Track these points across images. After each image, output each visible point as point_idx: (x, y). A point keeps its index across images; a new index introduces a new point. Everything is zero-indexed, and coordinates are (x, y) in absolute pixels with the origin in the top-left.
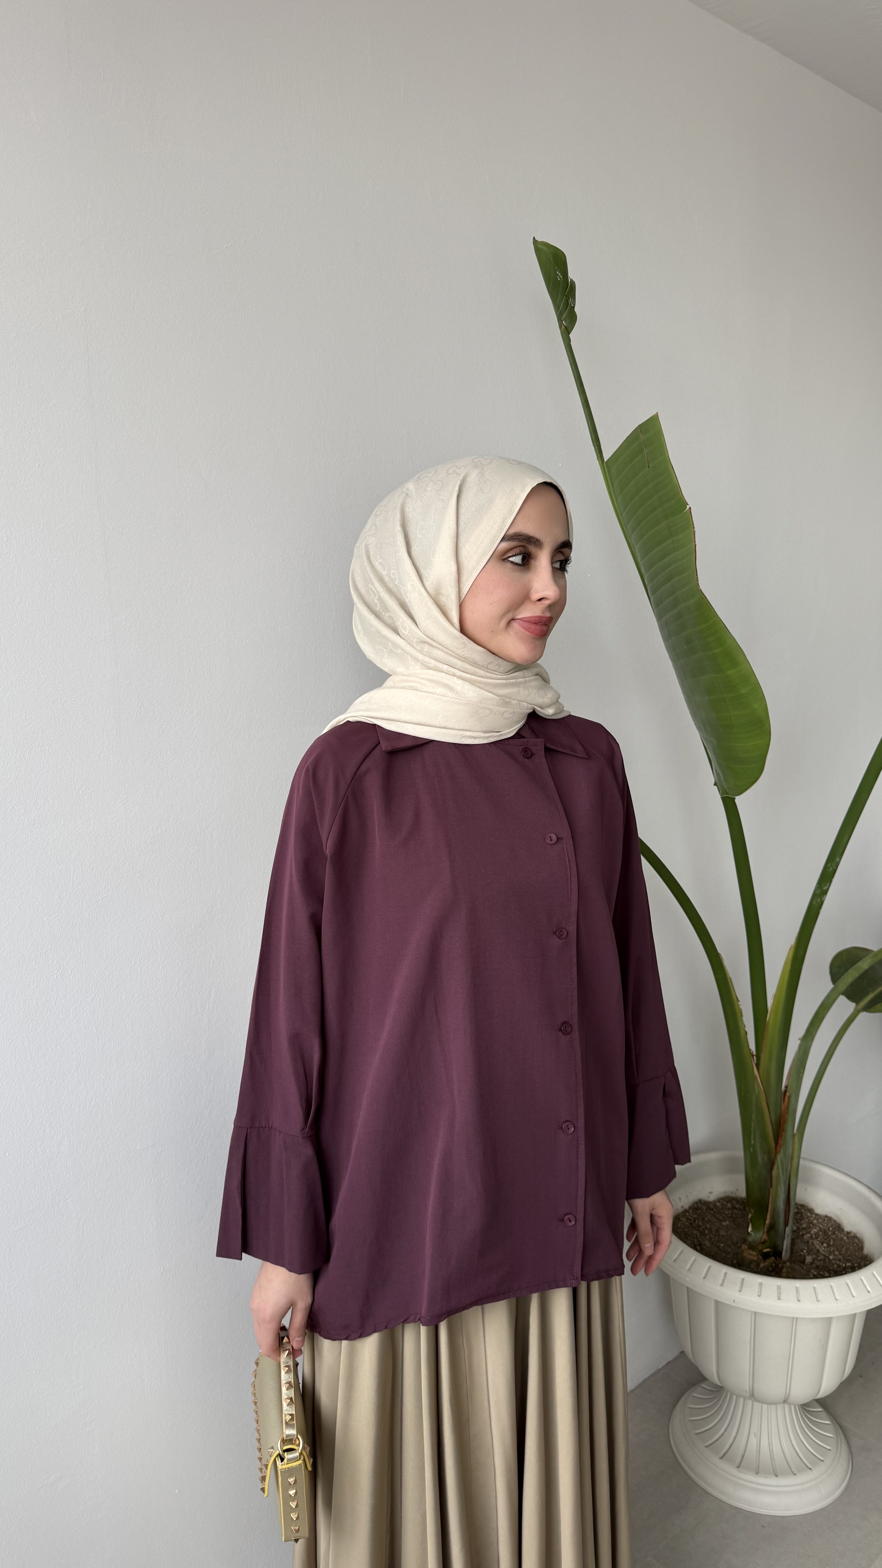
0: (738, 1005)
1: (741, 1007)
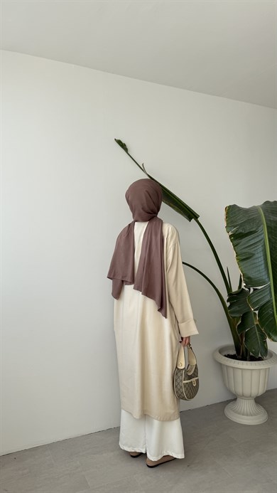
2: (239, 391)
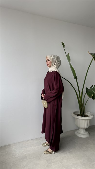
0: (78, 96)
2: (81, 126)
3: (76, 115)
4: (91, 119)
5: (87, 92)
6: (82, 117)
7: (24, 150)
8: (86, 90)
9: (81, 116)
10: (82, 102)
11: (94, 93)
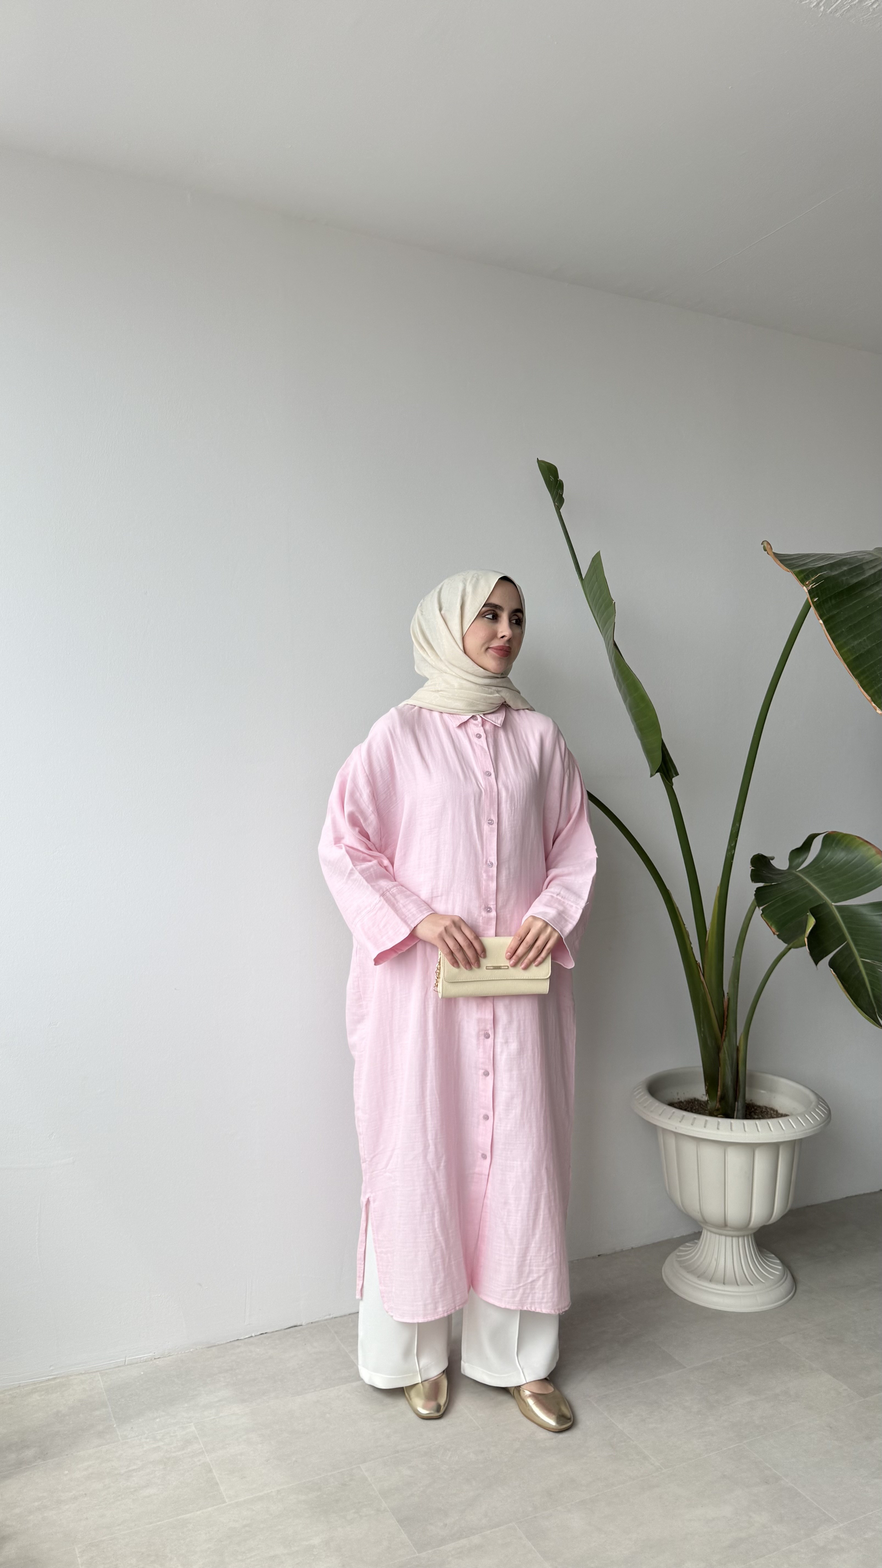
0: (685, 928)
1: (687, 929)
2: (714, 1209)
3: (672, 1104)
4: (801, 1140)
5: (760, 896)
6: (725, 1122)
7: (193, 1428)
8: (755, 877)
9: (711, 1114)
10: (726, 988)
11: (825, 905)
